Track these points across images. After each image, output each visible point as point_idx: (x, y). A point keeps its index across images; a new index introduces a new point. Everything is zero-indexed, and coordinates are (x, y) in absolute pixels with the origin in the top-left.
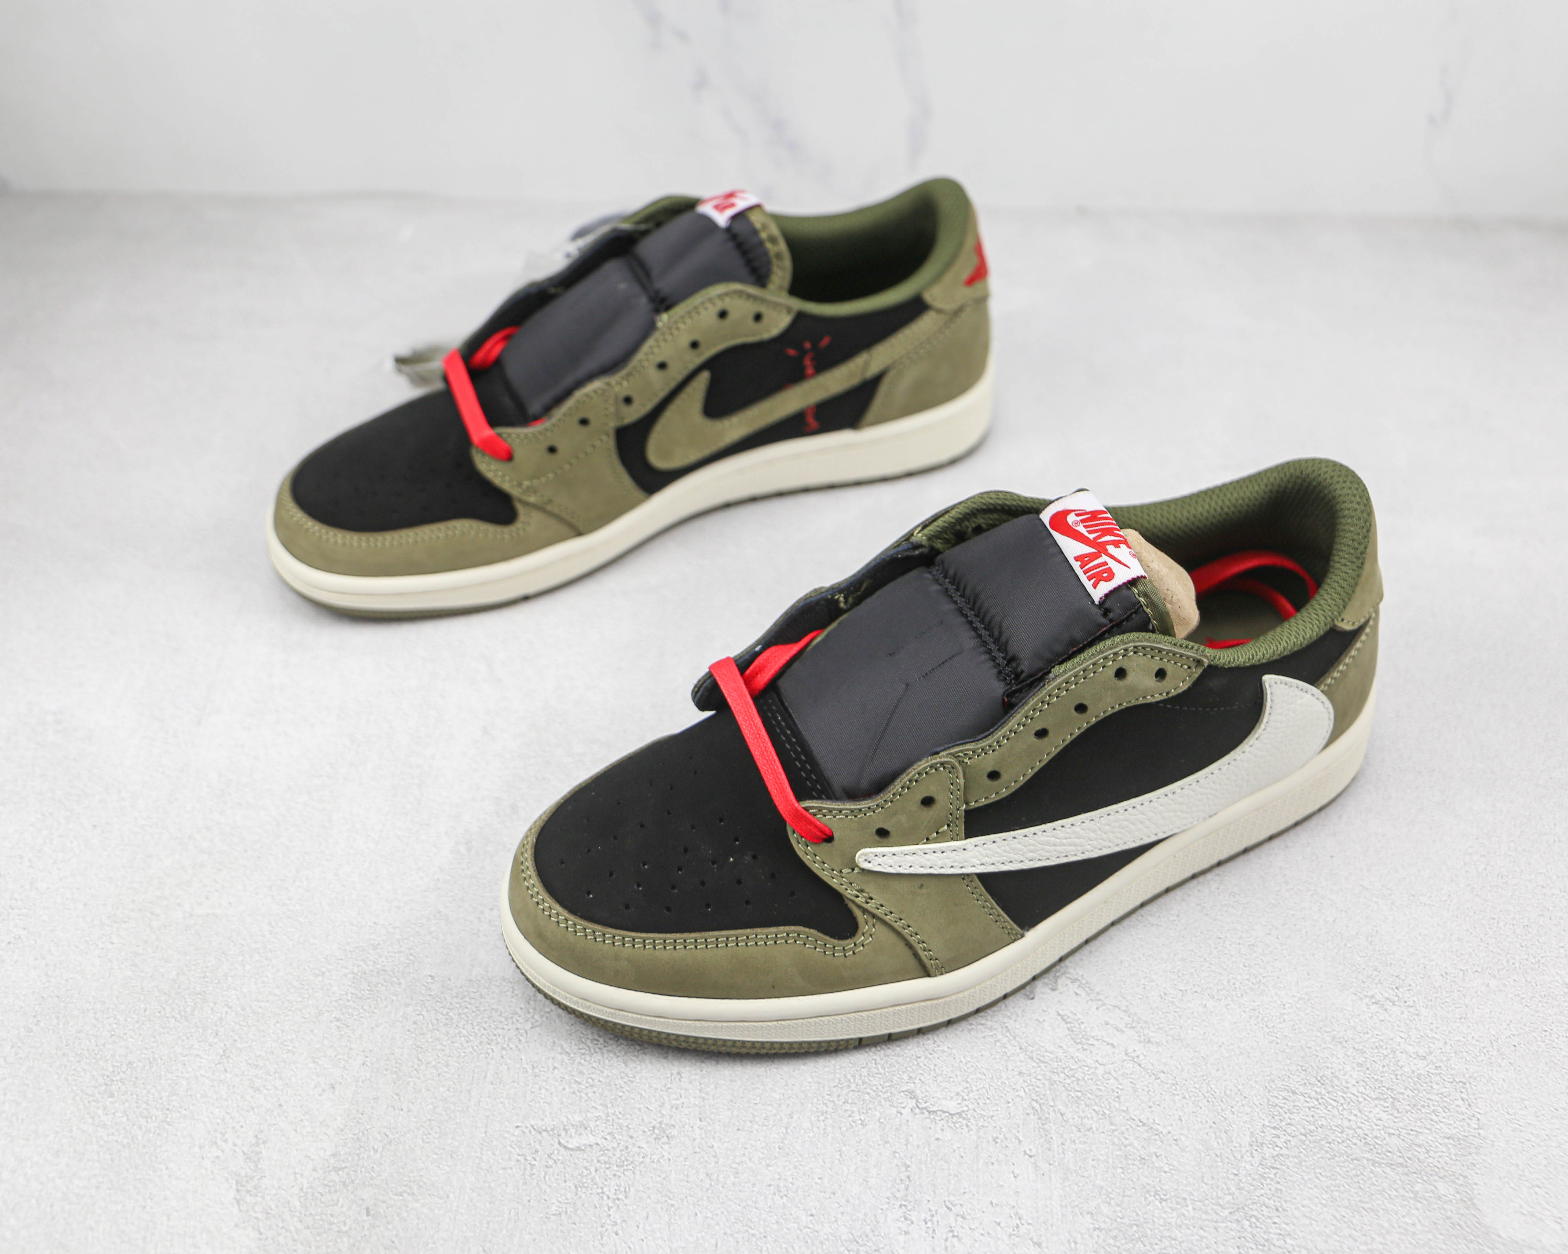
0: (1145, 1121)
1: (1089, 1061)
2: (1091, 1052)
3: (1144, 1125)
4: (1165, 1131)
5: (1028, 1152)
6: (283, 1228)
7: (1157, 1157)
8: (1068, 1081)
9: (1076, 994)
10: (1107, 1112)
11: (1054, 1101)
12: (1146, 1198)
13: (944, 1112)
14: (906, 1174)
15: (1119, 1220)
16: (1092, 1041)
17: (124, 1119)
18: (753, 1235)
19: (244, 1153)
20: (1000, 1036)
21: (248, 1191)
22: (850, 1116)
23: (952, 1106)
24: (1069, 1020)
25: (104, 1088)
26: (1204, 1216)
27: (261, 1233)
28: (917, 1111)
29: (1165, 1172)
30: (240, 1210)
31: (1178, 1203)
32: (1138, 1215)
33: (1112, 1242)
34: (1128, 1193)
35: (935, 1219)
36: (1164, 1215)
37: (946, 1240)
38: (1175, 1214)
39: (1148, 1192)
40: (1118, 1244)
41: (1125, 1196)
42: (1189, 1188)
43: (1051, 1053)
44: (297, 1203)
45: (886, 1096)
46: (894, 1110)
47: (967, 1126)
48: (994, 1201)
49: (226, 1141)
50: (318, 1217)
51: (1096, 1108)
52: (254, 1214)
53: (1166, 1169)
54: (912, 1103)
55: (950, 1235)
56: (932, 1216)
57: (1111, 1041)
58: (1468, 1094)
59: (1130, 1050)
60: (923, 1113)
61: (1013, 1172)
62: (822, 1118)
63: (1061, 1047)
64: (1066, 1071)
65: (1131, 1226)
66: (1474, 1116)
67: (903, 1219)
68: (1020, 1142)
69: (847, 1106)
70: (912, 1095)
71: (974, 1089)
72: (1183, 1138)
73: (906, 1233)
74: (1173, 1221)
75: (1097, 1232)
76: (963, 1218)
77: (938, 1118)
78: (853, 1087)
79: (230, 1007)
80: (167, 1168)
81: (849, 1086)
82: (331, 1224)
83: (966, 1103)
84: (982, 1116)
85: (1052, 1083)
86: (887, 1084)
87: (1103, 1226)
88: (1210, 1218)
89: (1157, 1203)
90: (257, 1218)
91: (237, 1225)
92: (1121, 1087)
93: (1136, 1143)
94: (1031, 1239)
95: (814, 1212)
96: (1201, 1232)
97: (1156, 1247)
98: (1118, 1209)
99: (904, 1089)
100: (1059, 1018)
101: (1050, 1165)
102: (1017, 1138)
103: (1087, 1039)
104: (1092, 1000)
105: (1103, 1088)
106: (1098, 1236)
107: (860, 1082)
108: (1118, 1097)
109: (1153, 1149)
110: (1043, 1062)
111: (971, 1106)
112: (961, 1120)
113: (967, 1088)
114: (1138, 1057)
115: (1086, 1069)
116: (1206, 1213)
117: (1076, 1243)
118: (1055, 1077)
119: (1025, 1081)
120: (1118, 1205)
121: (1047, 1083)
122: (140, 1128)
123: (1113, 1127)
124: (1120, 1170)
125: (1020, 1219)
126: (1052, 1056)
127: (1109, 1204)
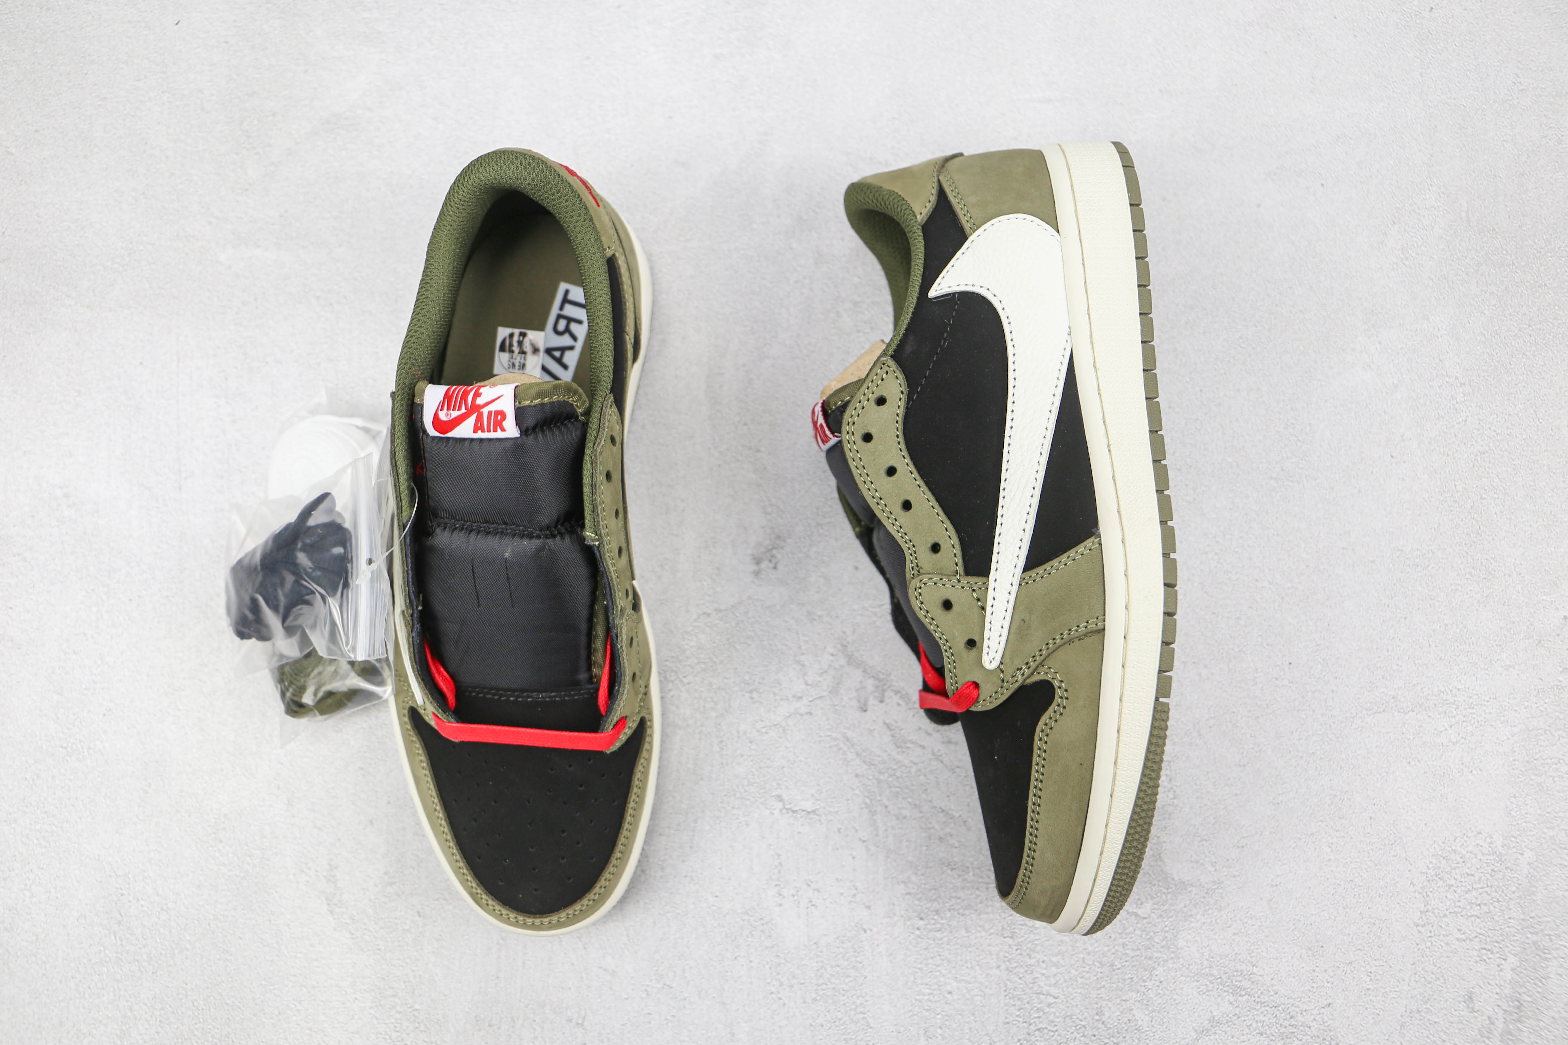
0: (943, 808)
1: (906, 762)
2: (908, 754)
3: (943, 811)
4: (957, 815)
5: (862, 838)
6: (366, 929)
7: (951, 835)
8: (891, 779)
9: (899, 704)
10: (918, 803)
11: (880, 795)
12: (942, 869)
13: (803, 811)
14: (779, 861)
15: (923, 886)
16: (908, 745)
17: (236, 859)
18: (679, 914)
19: (325, 877)
20: (842, 745)
21: (336, 905)
22: (737, 819)
23: (808, 805)
24: (892, 728)
25: (213, 836)
26: (980, 880)
27: (352, 934)
28: (784, 811)
29: (956, 847)
30: (334, 919)
31: (963, 871)
32: (936, 881)
33: (917, 902)
34: (930, 865)
35: (800, 893)
36: (953, 881)
37: (807, 908)
38: (960, 880)
39: (943, 864)
40: (921, 904)
41: (927, 868)
42: (971, 859)
43: (879, 756)
44: (371, 911)
45: (761, 801)
46: (767, 812)
47: (820, 821)
48: (839, 878)
49: (309, 869)
50: (387, 920)
51: (910, 800)
52: (344, 921)
53: (957, 845)
54: (780, 805)
55: (810, 904)
56: (798, 891)
57: (922, 743)
58: (1171, 771)
59: (936, 750)
60: (788, 813)
61: (851, 855)
62: (718, 821)
63: (886, 751)
64: (889, 771)
65: (931, 890)
66: (1172, 788)
67: (777, 895)
68: (857, 831)
69: (735, 811)
70: (780, 798)
71: (824, 790)
72: (970, 820)
73: (781, 905)
74: (959, 885)
75: (908, 896)
76: (818, 891)
77: (799, 816)
78: (738, 795)
79: (282, 764)
80: (276, 892)
81: (735, 795)
82: (397, 924)
83: (819, 802)
84: (830, 812)
85: (879, 781)
86: (762, 791)
87: (912, 891)
88: (984, 880)
89: (949, 871)
90: (346, 923)
91: (335, 929)
92: (928, 781)
93: (937, 827)
94: (864, 904)
95: (718, 894)
96: (978, 892)
97: (947, 905)
98: (923, 877)
99: (774, 794)
100: (885, 726)
101: (878, 847)
102: (854, 828)
103: (905, 743)
104: (910, 709)
105: (915, 783)
106: (909, 899)
107: (742, 790)
108: (926, 790)
109: (948, 830)
110: (873, 765)
111: (822, 805)
112: (815, 816)
113: (819, 790)
114: (941, 755)
115: (904, 768)
116: (981, 877)
117: (894, 905)
118: (882, 777)
119: (860, 782)
120: (923, 875)
121: (875, 782)
122: (248, 864)
123: (921, 815)
124: (925, 848)
125: (856, 889)
126: (880, 759)
127: (916, 874)
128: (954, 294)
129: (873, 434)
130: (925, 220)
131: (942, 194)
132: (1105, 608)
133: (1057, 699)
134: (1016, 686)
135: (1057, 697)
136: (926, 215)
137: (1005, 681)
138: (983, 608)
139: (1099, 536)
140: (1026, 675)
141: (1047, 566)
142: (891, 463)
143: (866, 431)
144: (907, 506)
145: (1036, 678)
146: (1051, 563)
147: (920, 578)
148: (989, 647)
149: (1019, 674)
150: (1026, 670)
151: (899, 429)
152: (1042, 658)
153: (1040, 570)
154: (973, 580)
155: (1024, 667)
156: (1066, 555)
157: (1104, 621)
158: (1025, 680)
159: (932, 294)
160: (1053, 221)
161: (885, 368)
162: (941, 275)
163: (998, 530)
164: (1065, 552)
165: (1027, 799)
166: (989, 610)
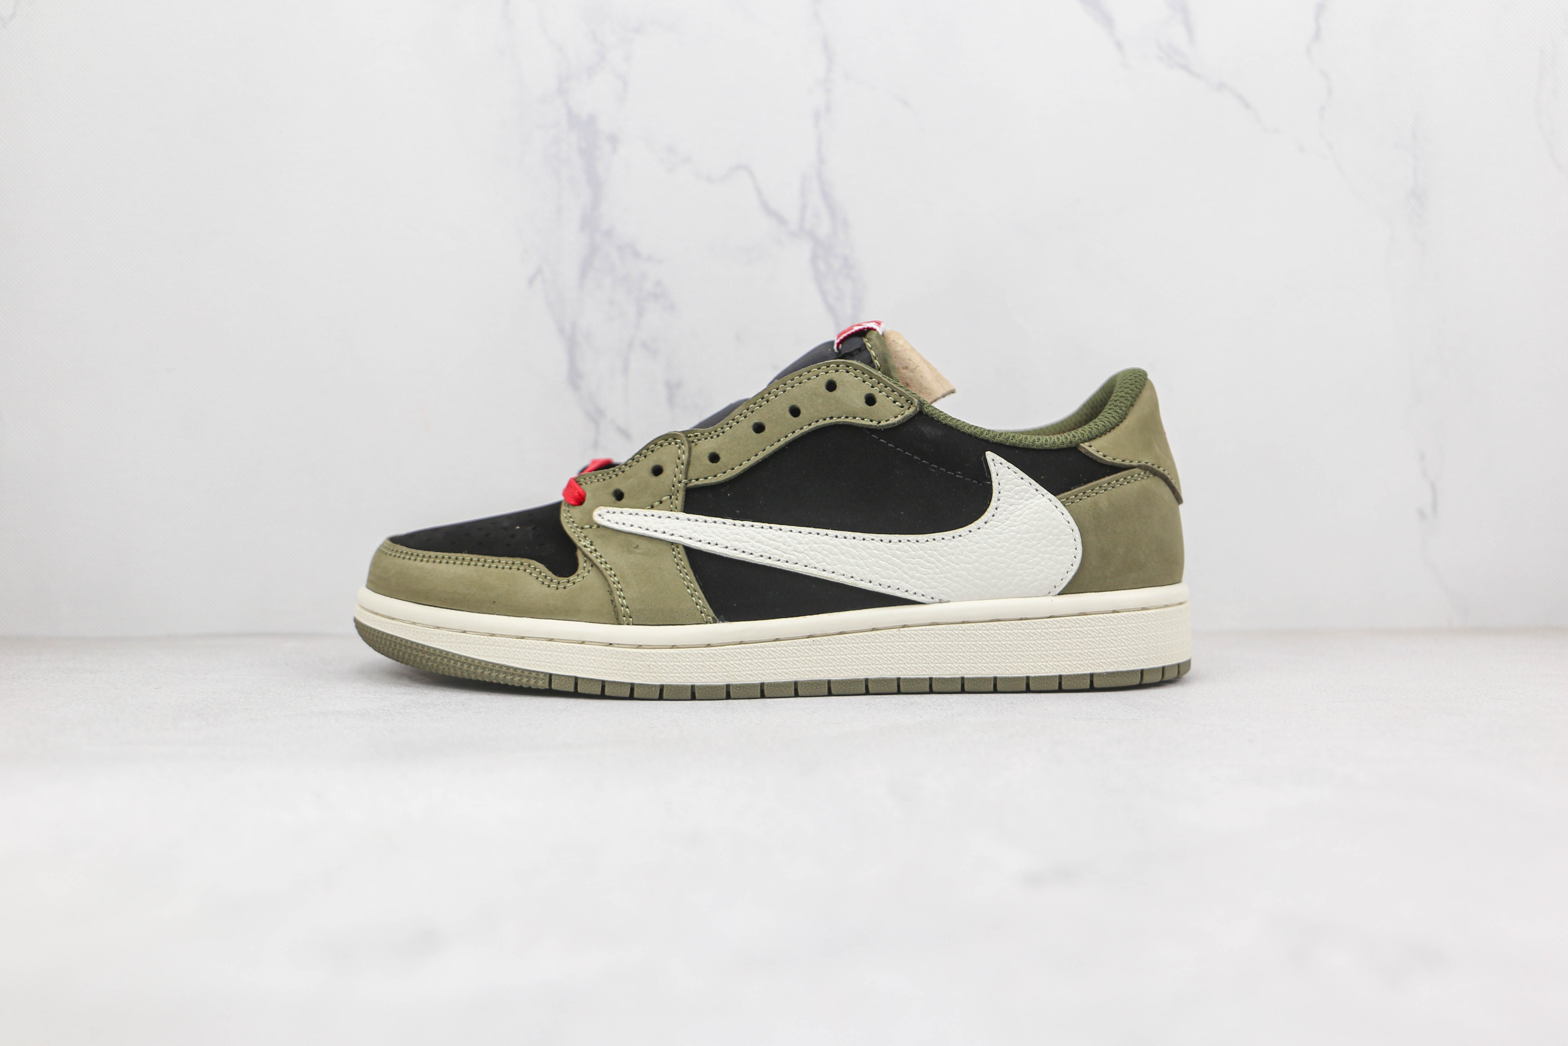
128: (990, 480)
129: (834, 392)
130: (1083, 451)
131: (1114, 469)
132: (641, 625)
133: (556, 579)
134: (576, 540)
135: (560, 579)
136: (1089, 452)
137: (583, 530)
138: (652, 507)
139: (715, 622)
140: (584, 549)
141: (688, 569)
142: (803, 411)
143: (838, 385)
144: (759, 428)
145: (581, 559)
146: (691, 573)
147: (686, 443)
148: (614, 513)
149: (587, 543)
150: (589, 550)
151: (839, 420)
152: (599, 565)
153: (685, 562)
154: (681, 496)
155: (593, 547)
156: (698, 588)
157: (627, 624)
158: (581, 549)
159: (990, 455)
160: (1073, 587)
161: (906, 406)
163: (729, 521)
164: (701, 588)
165: (469, 553)
166: (649, 512)
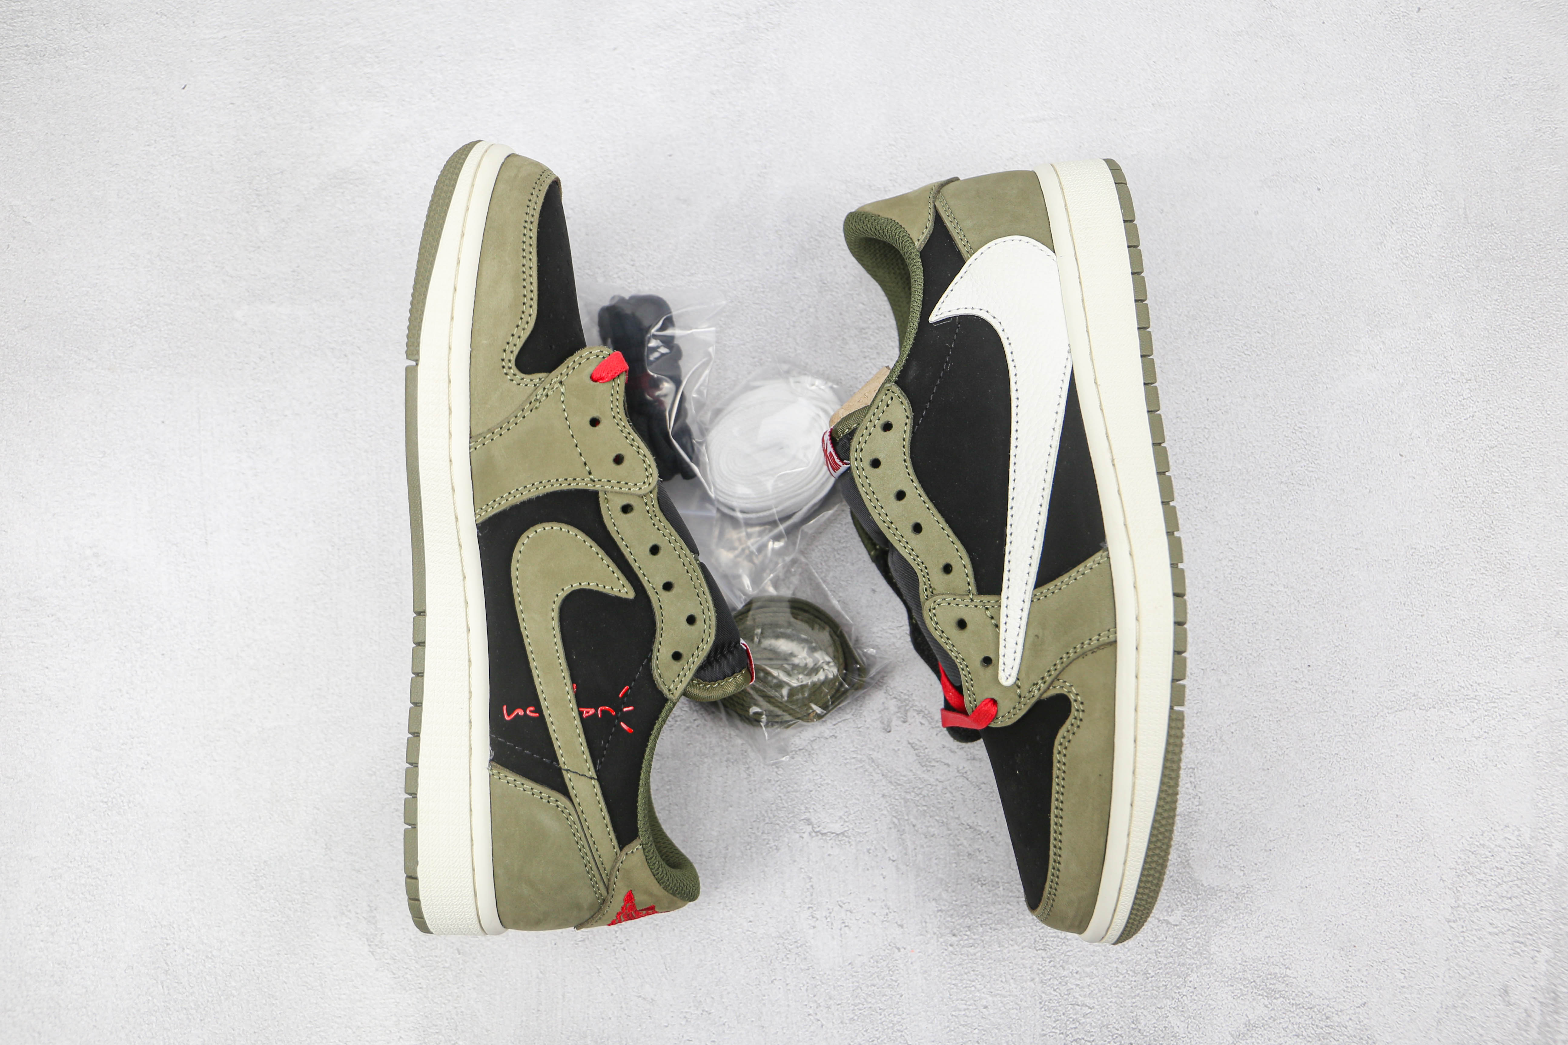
0: (971, 825)
1: (932, 780)
2: (933, 773)
3: (970, 828)
4: (985, 831)
5: (892, 858)
6: (407, 968)
7: (980, 851)
8: (917, 798)
9: (922, 724)
10: (945, 820)
11: (908, 815)
12: (972, 885)
13: (833, 833)
14: (811, 884)
15: (954, 902)
16: (933, 763)
17: (277, 904)
18: (714, 940)
19: (365, 919)
20: (868, 767)
21: (377, 945)
22: (768, 844)
23: (837, 828)
24: (916, 747)
25: (254, 882)
26: (1010, 894)
27: (394, 974)
28: (814, 834)
29: (985, 863)
30: (376, 959)
31: (993, 886)
32: (966, 898)
33: (949, 919)
34: (960, 881)
35: (832, 915)
36: (984, 896)
37: (841, 929)
38: (991, 894)
39: (973, 879)
40: (953, 920)
41: (957, 884)
42: (1000, 874)
43: (904, 776)
44: (411, 950)
45: (790, 825)
46: (797, 836)
47: (849, 842)
48: (871, 898)
49: (350, 911)
50: (427, 959)
51: (937, 818)
52: (385, 961)
53: (986, 861)
54: (809, 828)
55: (843, 925)
56: (830, 913)
57: (947, 761)
58: (1195, 778)
59: (961, 768)
60: (817, 836)
61: (882, 874)
62: (748, 847)
63: (911, 770)
64: (916, 790)
65: (962, 906)
66: (1197, 795)
67: (811, 918)
68: (886, 850)
69: (765, 836)
70: (808, 821)
71: (852, 812)
72: (997, 835)
73: (814, 927)
74: (990, 899)
75: (939, 913)
76: (851, 912)
77: (828, 838)
78: (767, 820)
79: (318, 809)
80: (318, 935)
81: (764, 820)
82: (438, 962)
83: (847, 824)
84: (859, 833)
85: (906, 801)
86: (791, 815)
87: (944, 908)
88: (1014, 895)
89: (979, 887)
90: (388, 963)
91: (377, 970)
92: (954, 799)
93: (965, 843)
94: (896, 923)
95: (752, 919)
96: (1008, 906)
97: (978, 920)
98: (954, 894)
99: (802, 818)
100: (909, 746)
101: (907, 866)
102: (884, 848)
103: (930, 762)
104: (933, 728)
105: (941, 801)
106: (941, 916)
107: (771, 815)
108: (952, 807)
109: (976, 846)
110: (899, 785)
111: (851, 826)
112: (844, 838)
113: (846, 812)
114: (966, 772)
115: (930, 786)
116: (1011, 891)
117: (926, 922)
118: (908, 797)
119: (887, 802)
120: (953, 892)
121: (902, 801)
122: (290, 909)
123: (949, 832)
124: (954, 865)
125: (888, 909)
126: (905, 779)
127: (947, 891)
128: (954, 318)
129: (881, 460)
130: (923, 246)
131: (938, 219)
132: (1115, 620)
133: (1074, 713)
134: (1034, 700)
135: (1073, 710)
136: (924, 241)
137: (1023, 696)
138: (997, 626)
139: (1107, 550)
140: (1042, 690)
141: (1058, 582)
142: (900, 488)
143: (874, 457)
144: (917, 528)
145: (1052, 692)
146: (1061, 579)
147: (934, 598)
148: (1004, 664)
149: (1035, 689)
150: (1042, 685)
151: (906, 454)
152: (1057, 672)
153: (1051, 586)
154: (985, 598)
155: (1040, 682)
156: (1075, 570)
157: (1116, 633)
158: (1041, 695)
159: (933, 319)
160: (1048, 242)
161: (890, 394)
162: (941, 300)
163: (1008, 548)
164: (1074, 566)
165: (1049, 812)
166: (1002, 627)
